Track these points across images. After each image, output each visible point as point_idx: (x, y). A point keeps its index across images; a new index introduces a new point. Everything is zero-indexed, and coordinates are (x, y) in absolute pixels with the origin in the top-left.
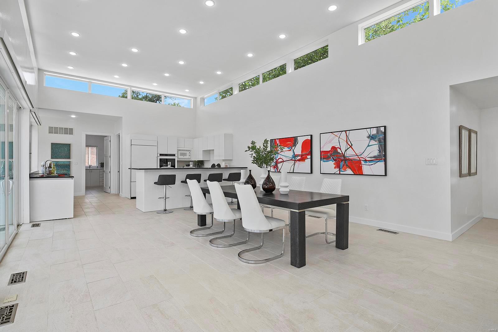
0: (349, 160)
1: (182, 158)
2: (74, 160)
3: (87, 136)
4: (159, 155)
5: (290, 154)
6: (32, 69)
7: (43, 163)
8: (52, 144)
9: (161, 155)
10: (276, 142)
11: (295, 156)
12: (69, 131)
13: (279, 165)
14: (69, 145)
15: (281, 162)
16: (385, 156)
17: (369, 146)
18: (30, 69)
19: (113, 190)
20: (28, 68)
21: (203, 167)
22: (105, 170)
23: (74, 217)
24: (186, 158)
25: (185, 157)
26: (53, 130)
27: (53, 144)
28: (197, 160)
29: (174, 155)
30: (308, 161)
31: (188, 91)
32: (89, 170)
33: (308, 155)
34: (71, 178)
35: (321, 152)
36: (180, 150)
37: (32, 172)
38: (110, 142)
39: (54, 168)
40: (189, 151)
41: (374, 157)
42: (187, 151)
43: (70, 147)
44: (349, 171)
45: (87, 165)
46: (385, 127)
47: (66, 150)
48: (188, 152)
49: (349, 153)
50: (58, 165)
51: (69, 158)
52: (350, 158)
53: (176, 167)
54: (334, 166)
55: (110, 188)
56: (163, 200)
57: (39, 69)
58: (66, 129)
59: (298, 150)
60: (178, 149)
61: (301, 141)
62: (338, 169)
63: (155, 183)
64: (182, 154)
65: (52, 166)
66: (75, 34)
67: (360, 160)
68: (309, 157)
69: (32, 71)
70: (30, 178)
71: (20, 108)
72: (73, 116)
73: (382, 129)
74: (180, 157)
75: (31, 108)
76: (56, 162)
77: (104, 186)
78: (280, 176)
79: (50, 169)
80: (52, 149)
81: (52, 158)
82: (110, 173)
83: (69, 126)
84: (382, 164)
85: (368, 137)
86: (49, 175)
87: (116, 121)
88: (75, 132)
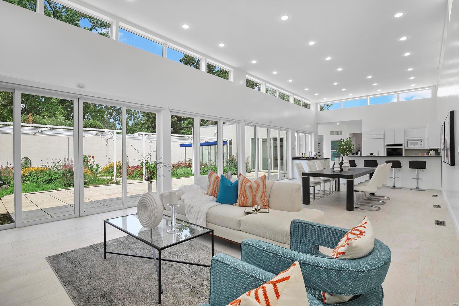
1: (411, 147)
8: (331, 141)
9: (387, 145)
12: (340, 132)
25: (415, 146)
26: (332, 133)
27: (333, 141)
29: (401, 145)
36: (409, 140)
40: (421, 140)
42: (418, 140)
48: (419, 142)
53: (403, 155)
58: (338, 131)
60: (407, 139)
64: (411, 144)
72: (338, 124)
74: (409, 146)
81: (331, 149)
88: (343, 133)
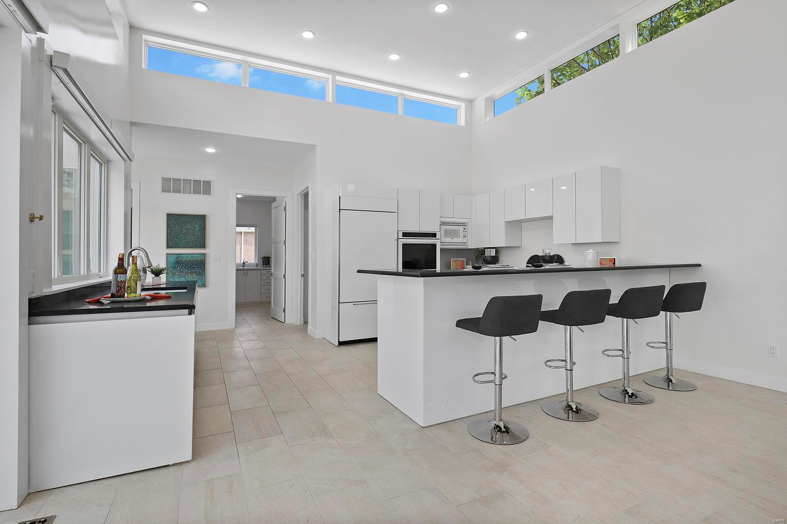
1: (450, 242)
2: (213, 250)
4: (401, 236)
8: (169, 215)
9: (406, 235)
12: (203, 187)
14: (202, 219)
19: (293, 316)
22: (273, 271)
24: (458, 242)
25: (455, 240)
26: (171, 186)
27: (172, 215)
29: (434, 235)
31: (467, 75)
32: (242, 271)
36: (445, 223)
38: (285, 210)
40: (463, 224)
42: (458, 224)
43: (205, 222)
45: (238, 261)
47: (198, 229)
48: (461, 228)
50: (181, 261)
51: (203, 246)
55: (284, 312)
57: (131, 26)
58: (197, 182)
60: (440, 219)
64: (447, 233)
72: (210, 150)
74: (444, 240)
76: (176, 256)
77: (271, 305)
79: (121, 278)
80: (168, 227)
81: (169, 246)
82: (285, 278)
83: (203, 175)
87: (302, 153)
88: (214, 188)
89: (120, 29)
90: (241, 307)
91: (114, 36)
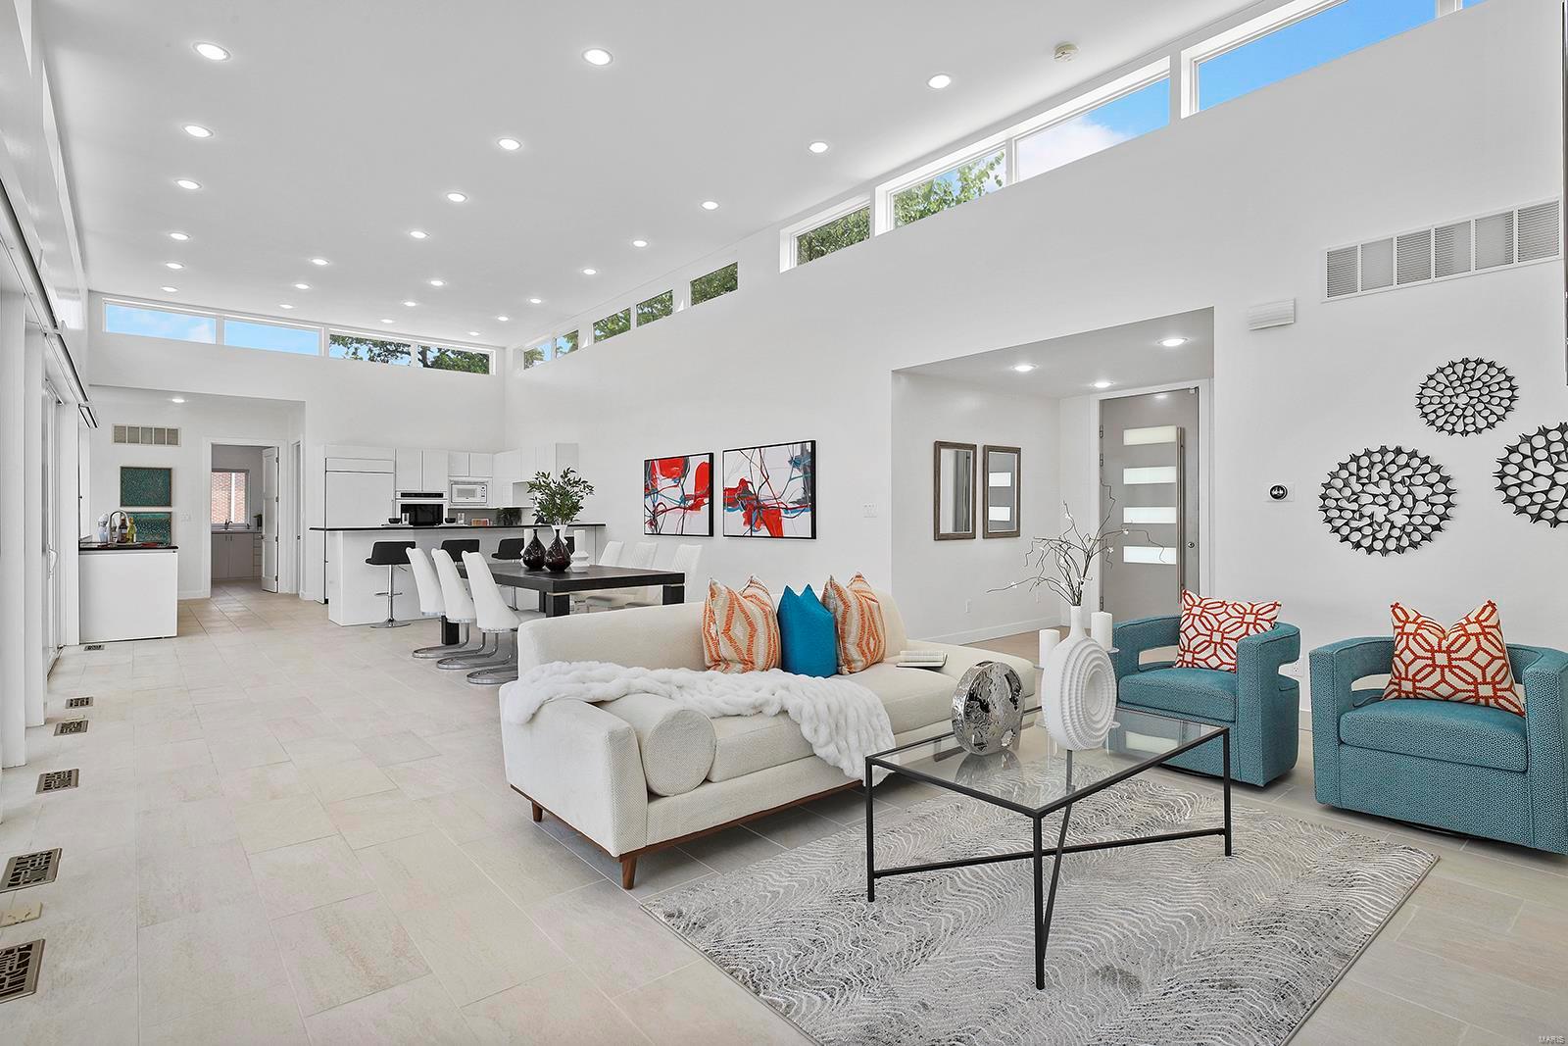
0: (765, 507)
1: (462, 501)
2: (181, 510)
3: (214, 446)
4: (399, 496)
5: (676, 494)
6: (77, 291)
7: (101, 519)
8: (122, 468)
9: (404, 495)
10: (653, 464)
11: (685, 498)
12: (168, 437)
13: (659, 519)
14: (167, 473)
15: (663, 512)
16: (813, 499)
17: (791, 479)
18: (70, 292)
19: (284, 586)
20: (69, 290)
21: (519, 524)
22: (264, 534)
23: (178, 636)
24: (476, 501)
25: (471, 500)
26: (125, 435)
28: (502, 507)
29: (440, 495)
30: (705, 509)
31: (477, 334)
32: (222, 534)
33: (704, 496)
34: (172, 550)
35: (725, 490)
36: (456, 483)
37: (82, 537)
38: (278, 462)
39: (132, 528)
40: (482, 484)
41: (798, 502)
42: (476, 484)
43: (170, 477)
44: (764, 531)
45: (216, 522)
46: (813, 443)
47: (161, 484)
48: (478, 488)
49: (765, 494)
50: (139, 522)
51: (169, 504)
52: (766, 503)
54: (744, 520)
55: (277, 580)
56: (386, 598)
57: (89, 291)
58: (159, 431)
59: (690, 484)
60: (452, 479)
61: (694, 464)
62: (749, 527)
63: (368, 561)
64: (461, 493)
65: (128, 524)
66: (188, 185)
67: (779, 508)
68: (706, 500)
69: (76, 295)
70: (80, 549)
71: (59, 402)
72: (178, 400)
73: (809, 446)
74: (456, 499)
75: (82, 402)
76: (135, 515)
77: (261, 576)
78: (655, 544)
79: (124, 531)
80: (122, 482)
81: (122, 505)
82: (277, 540)
83: (166, 424)
84: (808, 514)
85: (790, 462)
86: (123, 545)
87: (289, 412)
88: (182, 437)
89: (84, 295)
90: (219, 582)
91: (79, 298)
